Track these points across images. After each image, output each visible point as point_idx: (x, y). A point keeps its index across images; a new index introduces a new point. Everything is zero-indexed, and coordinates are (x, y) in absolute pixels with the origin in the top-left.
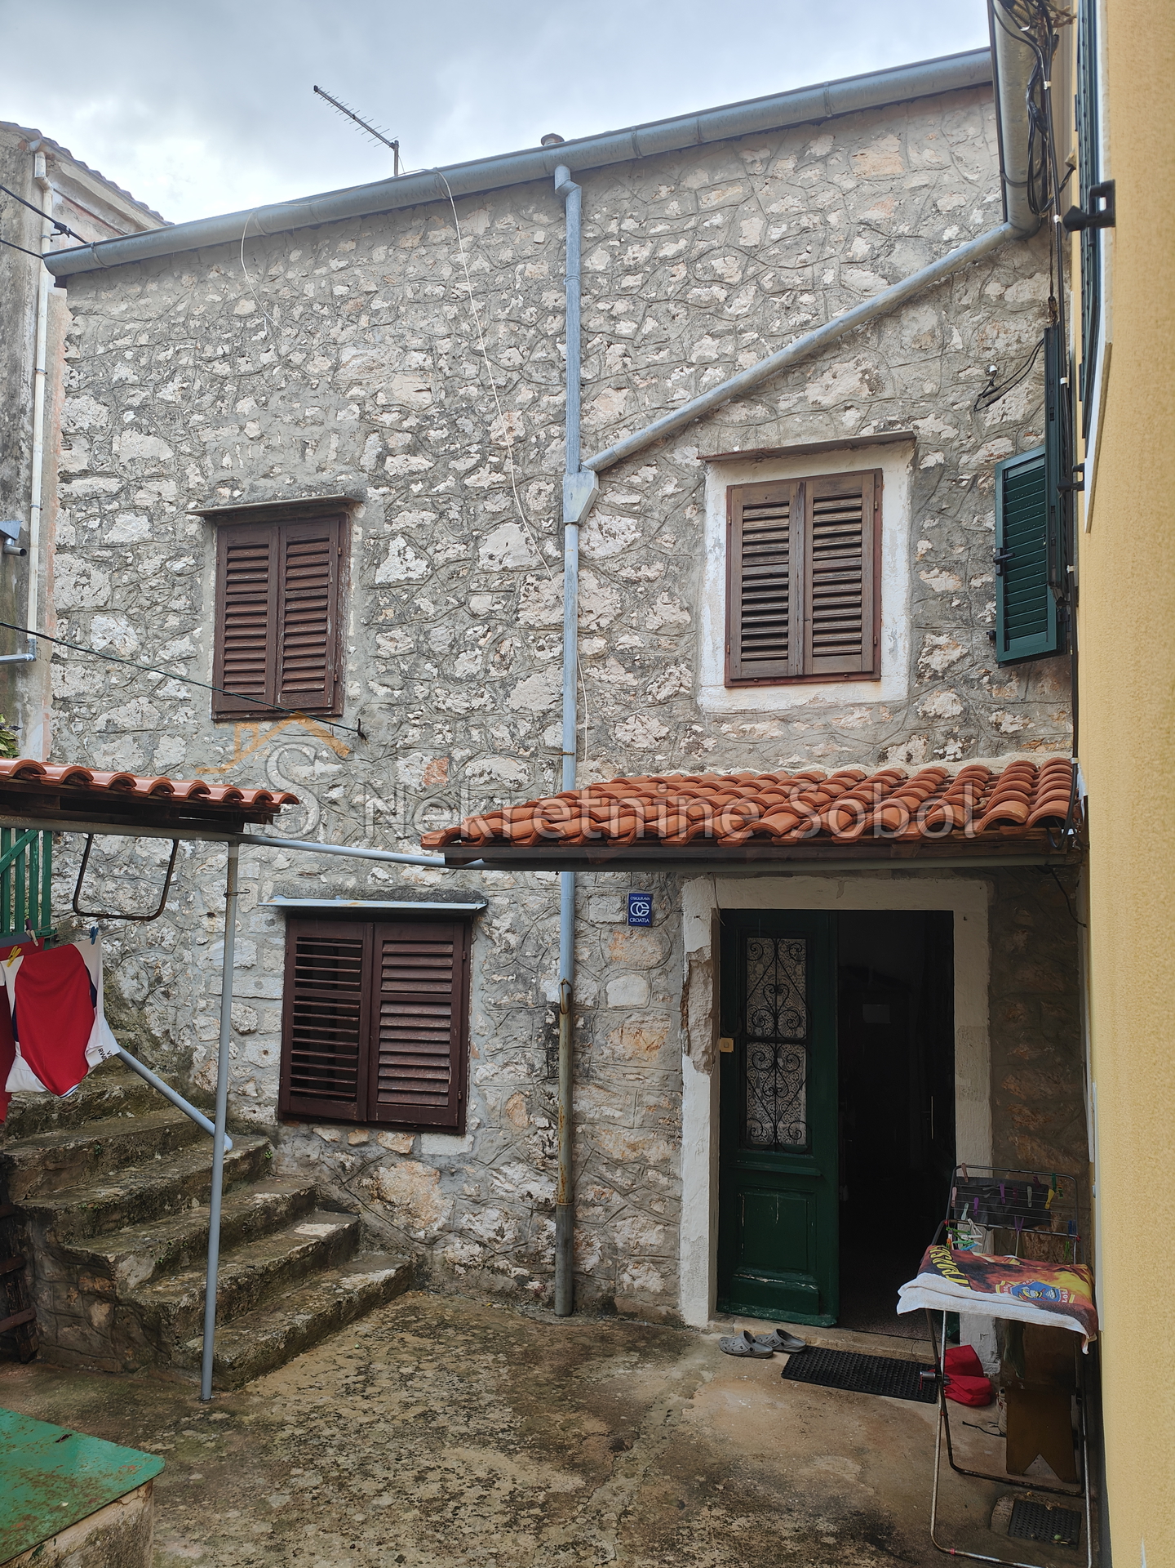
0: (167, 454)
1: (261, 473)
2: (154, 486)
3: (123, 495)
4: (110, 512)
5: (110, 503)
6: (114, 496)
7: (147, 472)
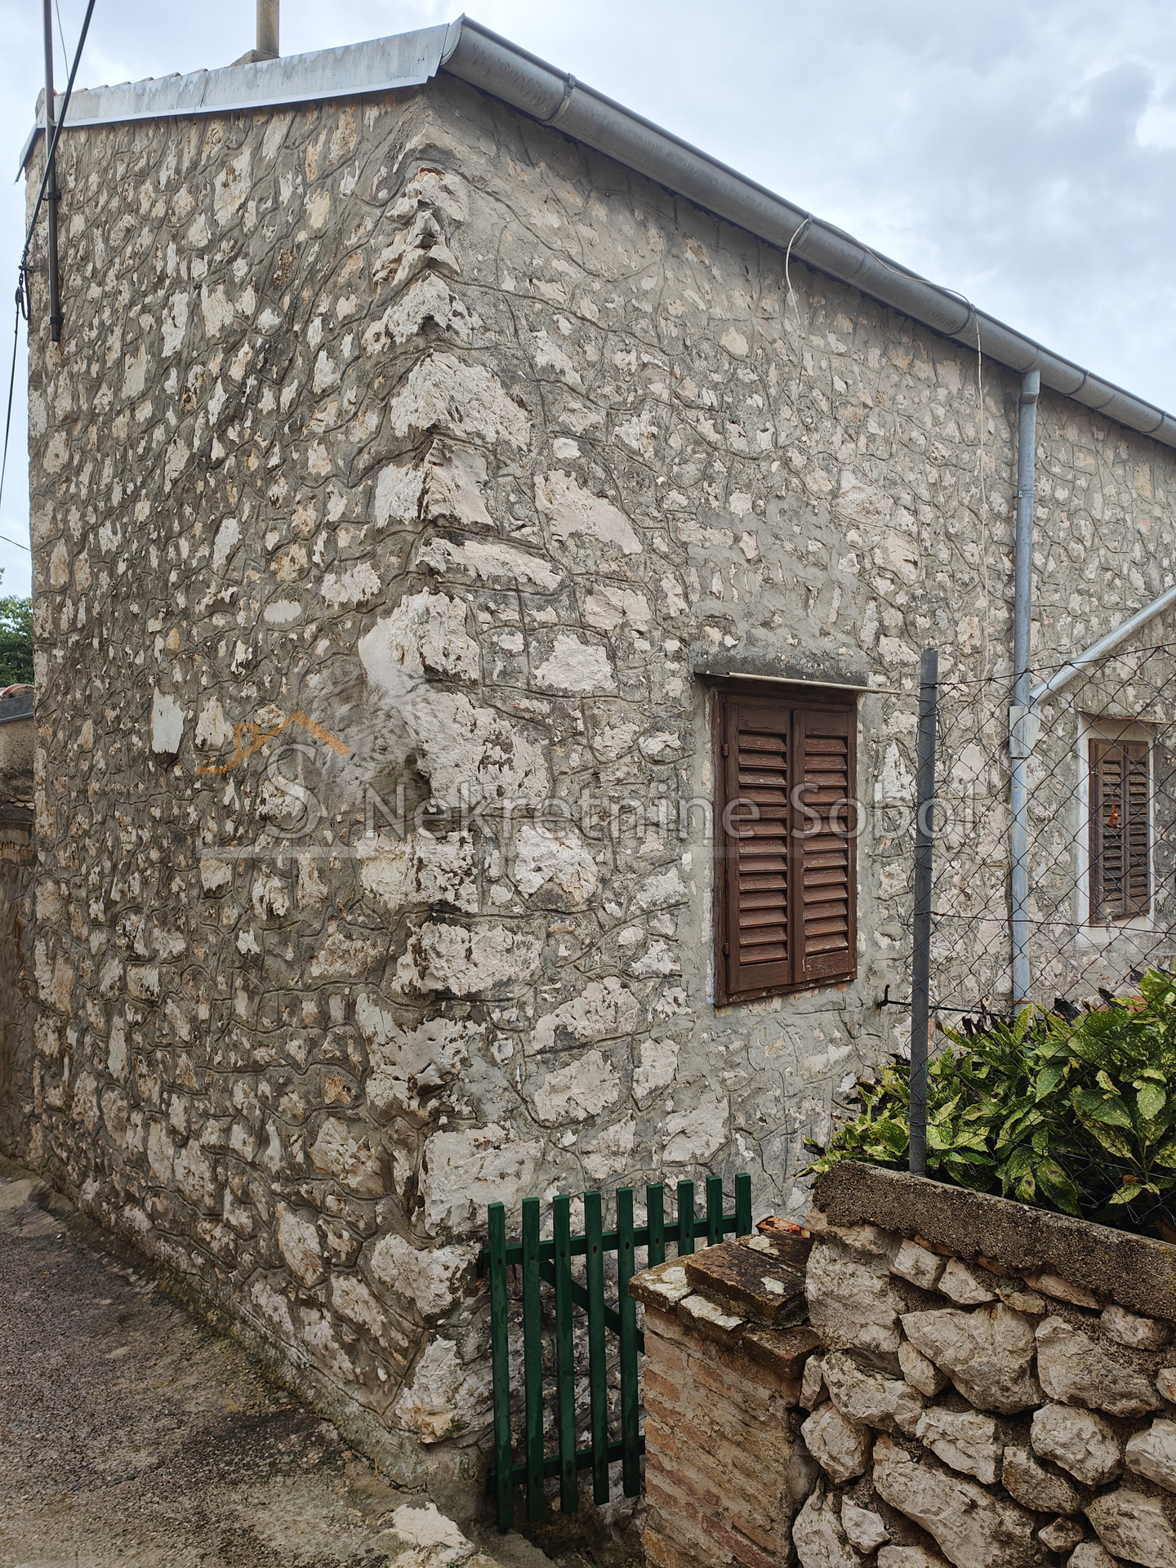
0: (632, 546)
1: (761, 619)
2: (616, 596)
3: (564, 598)
4: (543, 625)
5: (540, 608)
6: (549, 598)
7: (604, 568)
